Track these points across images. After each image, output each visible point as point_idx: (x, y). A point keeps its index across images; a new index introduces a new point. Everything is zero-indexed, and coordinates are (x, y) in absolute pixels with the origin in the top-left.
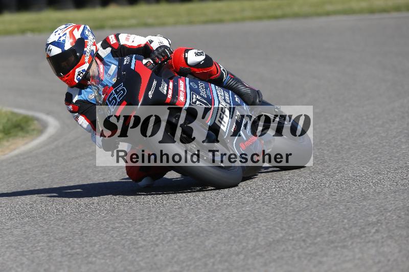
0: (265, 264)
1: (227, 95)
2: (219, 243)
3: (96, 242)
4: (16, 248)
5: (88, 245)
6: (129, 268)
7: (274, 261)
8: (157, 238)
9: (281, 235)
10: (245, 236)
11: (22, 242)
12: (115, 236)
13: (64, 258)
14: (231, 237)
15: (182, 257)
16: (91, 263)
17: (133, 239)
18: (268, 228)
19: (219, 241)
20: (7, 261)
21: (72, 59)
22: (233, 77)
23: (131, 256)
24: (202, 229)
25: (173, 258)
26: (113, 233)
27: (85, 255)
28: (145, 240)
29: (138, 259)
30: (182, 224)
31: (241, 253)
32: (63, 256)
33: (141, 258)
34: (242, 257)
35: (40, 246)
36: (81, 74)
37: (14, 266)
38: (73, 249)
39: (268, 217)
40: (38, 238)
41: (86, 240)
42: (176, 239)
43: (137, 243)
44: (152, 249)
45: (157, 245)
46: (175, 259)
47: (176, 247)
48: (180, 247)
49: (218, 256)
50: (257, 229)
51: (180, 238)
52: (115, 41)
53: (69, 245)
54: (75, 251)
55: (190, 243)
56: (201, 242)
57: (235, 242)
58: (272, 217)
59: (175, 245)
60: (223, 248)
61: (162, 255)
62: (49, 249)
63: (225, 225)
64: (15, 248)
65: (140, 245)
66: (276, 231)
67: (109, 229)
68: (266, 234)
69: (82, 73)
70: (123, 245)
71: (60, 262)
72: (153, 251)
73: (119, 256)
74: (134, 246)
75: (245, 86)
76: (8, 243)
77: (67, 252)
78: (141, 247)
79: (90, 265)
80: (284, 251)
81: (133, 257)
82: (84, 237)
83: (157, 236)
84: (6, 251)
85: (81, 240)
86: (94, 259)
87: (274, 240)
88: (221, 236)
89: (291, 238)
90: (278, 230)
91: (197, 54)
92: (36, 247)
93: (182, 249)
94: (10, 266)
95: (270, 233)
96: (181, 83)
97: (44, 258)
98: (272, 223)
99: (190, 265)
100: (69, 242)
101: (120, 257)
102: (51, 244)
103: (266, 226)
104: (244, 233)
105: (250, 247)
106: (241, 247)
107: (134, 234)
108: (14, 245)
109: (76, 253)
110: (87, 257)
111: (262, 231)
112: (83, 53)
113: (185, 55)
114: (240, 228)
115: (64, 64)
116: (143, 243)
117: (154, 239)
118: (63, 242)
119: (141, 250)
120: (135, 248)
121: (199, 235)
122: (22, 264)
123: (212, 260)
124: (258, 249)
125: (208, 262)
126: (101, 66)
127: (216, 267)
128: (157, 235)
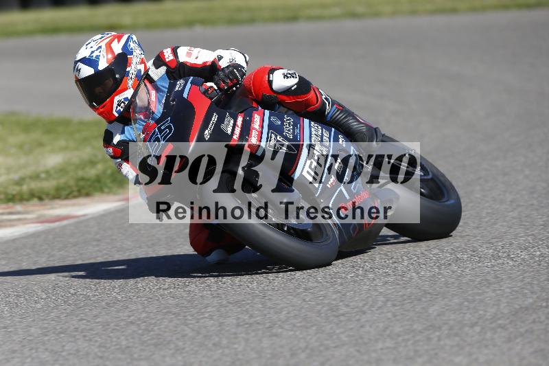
0: (509, 340)
1: (326, 134)
2: (447, 310)
3: (283, 308)
4: (177, 315)
5: (272, 311)
6: (326, 342)
7: (522, 335)
8: (364, 302)
9: (531, 300)
10: (482, 301)
11: (185, 307)
12: (307, 299)
13: (240, 329)
14: (463, 302)
15: (397, 329)
16: (276, 335)
17: (332, 304)
18: (513, 291)
19: (447, 308)
20: (165, 332)
21: (110, 82)
22: (342, 108)
23: (329, 327)
24: (425, 291)
25: (384, 331)
26: (306, 295)
27: (267, 325)
28: (347, 306)
29: (338, 331)
30: (399, 284)
31: (476, 324)
32: (238, 325)
33: (342, 330)
34: (478, 329)
35: (209, 312)
36: (122, 104)
37: (174, 338)
38: (251, 316)
39: (513, 276)
40: (206, 302)
41: (269, 304)
42: (389, 304)
43: (337, 309)
44: (358, 317)
45: (364, 313)
46: (388, 332)
47: (390, 315)
48: (395, 316)
49: (445, 328)
50: (498, 292)
51: (395, 303)
52: (172, 57)
53: (247, 311)
54: (255, 320)
55: (408, 311)
56: (423, 308)
57: (468, 309)
58: (519, 276)
59: (388, 312)
60: (453, 317)
61: (371, 327)
62: (221, 316)
63: (457, 287)
64: (175, 314)
65: (341, 312)
66: (525, 295)
67: (301, 290)
68: (511, 299)
69: (123, 102)
70: (319, 311)
71: (235, 333)
72: (358, 320)
73: (312, 326)
74: (334, 313)
75: (358, 121)
76: (165, 308)
77: (244, 321)
78: (343, 315)
79: (274, 338)
80: (534, 322)
81: (331, 328)
82: (267, 301)
83: (364, 300)
84: (163, 319)
85: (263, 304)
86: (280, 330)
87: (521, 308)
88: (450, 301)
89: (544, 304)
90: (526, 293)
91: (285, 76)
92: (203, 313)
93: (398, 318)
94: (169, 338)
95: (517, 298)
96: (257, 118)
97: (213, 328)
98: (519, 284)
99: (408, 340)
100: (248, 306)
101: (314, 328)
102: (223, 309)
103: (510, 288)
104: (480, 297)
105: (488, 316)
106: (476, 315)
107: (333, 298)
108: (174, 310)
109: (255, 321)
110: (270, 327)
111: (505, 295)
112: (125, 74)
113: (269, 77)
114: (476, 291)
115: (98, 90)
116: (346, 309)
117: (361, 304)
118: (239, 307)
119: (342, 318)
120: (334, 316)
121: (420, 300)
122: (184, 336)
123: (437, 333)
124: (499, 319)
125: (432, 336)
126: (153, 93)
127: (442, 343)
128: (364, 298)
